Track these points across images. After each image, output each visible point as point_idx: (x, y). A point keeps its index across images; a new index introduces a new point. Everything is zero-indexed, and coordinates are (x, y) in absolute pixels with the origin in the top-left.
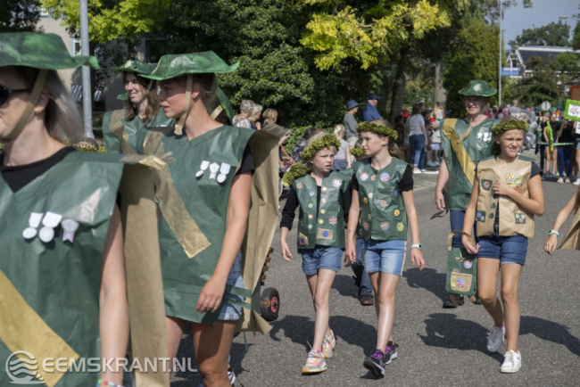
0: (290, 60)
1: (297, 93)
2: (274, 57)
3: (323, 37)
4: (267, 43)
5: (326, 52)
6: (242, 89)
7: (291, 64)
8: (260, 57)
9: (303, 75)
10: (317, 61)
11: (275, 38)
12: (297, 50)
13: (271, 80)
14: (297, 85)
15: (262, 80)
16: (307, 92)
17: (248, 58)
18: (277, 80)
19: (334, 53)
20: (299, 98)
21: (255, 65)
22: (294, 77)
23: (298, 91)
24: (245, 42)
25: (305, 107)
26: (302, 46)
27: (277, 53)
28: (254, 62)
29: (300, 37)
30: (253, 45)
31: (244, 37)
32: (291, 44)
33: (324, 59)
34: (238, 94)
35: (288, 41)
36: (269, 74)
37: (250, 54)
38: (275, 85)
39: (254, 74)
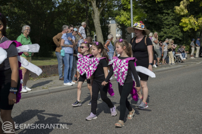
0: (177, 29)
1: (178, 37)
2: (172, 28)
3: (185, 23)
4: (171, 25)
5: (186, 27)
6: (164, 36)
7: (177, 30)
8: (169, 28)
9: (180, 33)
10: (184, 29)
11: (173, 24)
12: (178, 26)
13: (172, 34)
14: (178, 35)
15: (169, 34)
16: (181, 37)
17: (166, 29)
18: (173, 34)
19: (188, 27)
20: (179, 38)
21: (168, 31)
22: (177, 33)
23: (179, 36)
24: (165, 25)
25: (180, 40)
26: (180, 25)
27: (173, 27)
28: (167, 30)
29: (179, 23)
30: (167, 26)
31: (165, 24)
32: (177, 25)
33: (185, 28)
34: (163, 38)
35: (176, 24)
36: (171, 32)
37: (166, 28)
38: (173, 35)
39: (168, 32)
